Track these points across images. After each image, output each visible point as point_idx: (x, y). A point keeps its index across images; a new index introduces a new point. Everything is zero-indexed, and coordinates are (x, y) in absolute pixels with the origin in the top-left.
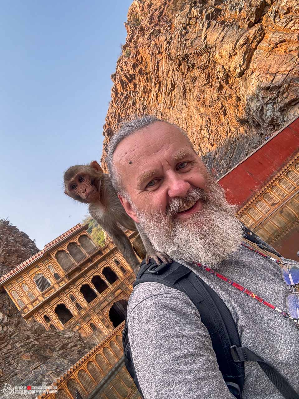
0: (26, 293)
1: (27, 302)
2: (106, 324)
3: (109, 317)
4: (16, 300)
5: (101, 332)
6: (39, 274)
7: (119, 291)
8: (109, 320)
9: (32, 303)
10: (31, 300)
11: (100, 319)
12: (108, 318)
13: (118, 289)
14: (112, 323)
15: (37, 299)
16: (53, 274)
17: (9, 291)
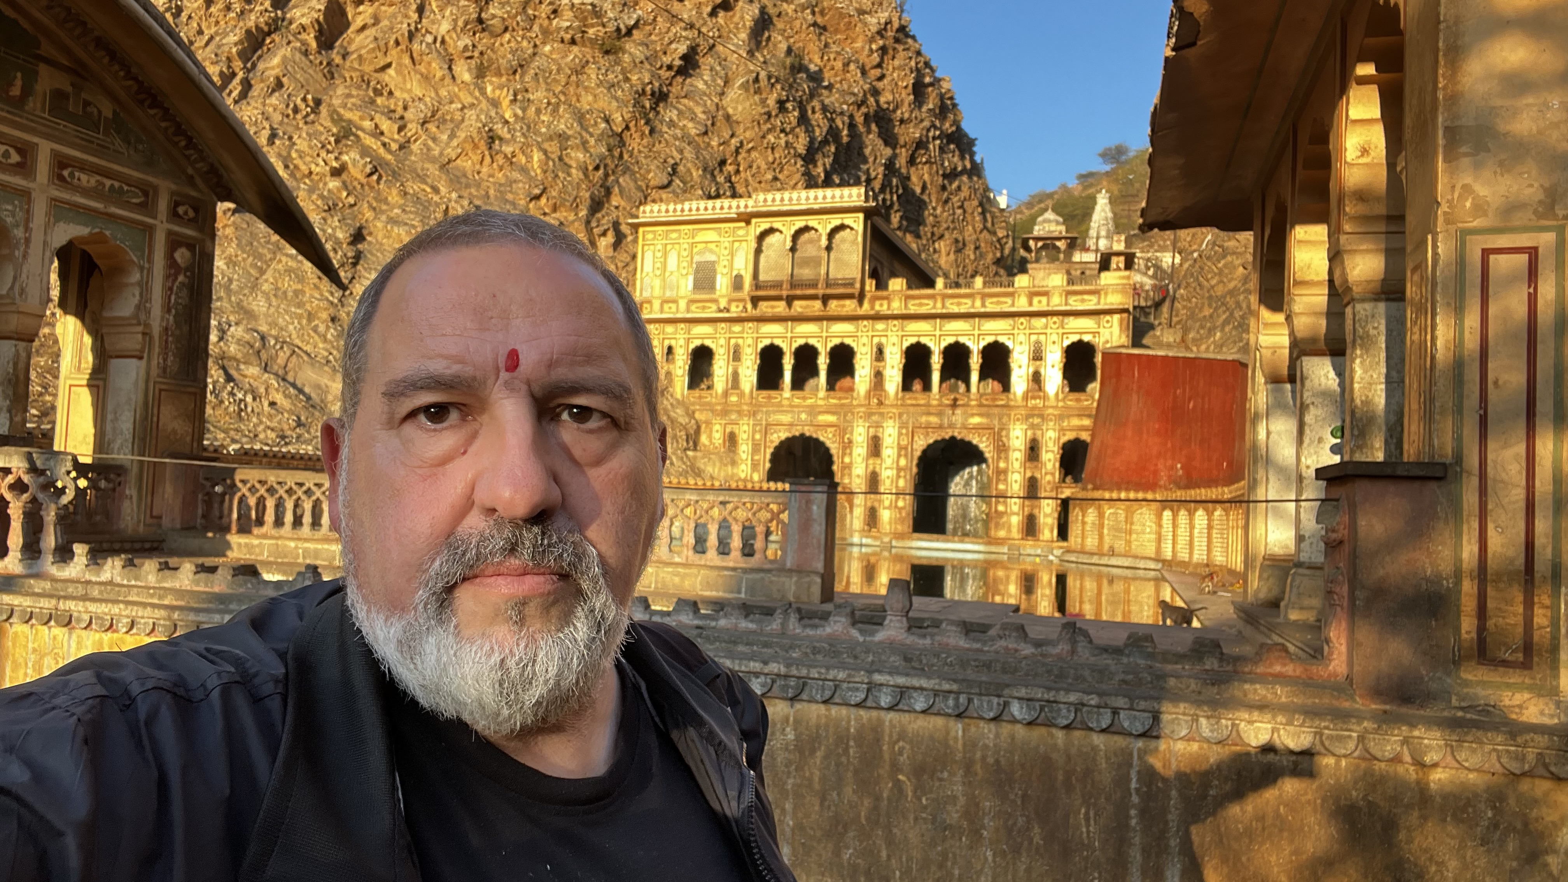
0: (667, 274)
1: (657, 292)
2: (756, 457)
3: (772, 450)
4: (644, 274)
5: (734, 463)
6: (711, 251)
7: (831, 418)
8: (768, 457)
9: (665, 302)
10: (668, 294)
11: (753, 439)
12: (769, 451)
13: (833, 413)
14: (768, 465)
15: (675, 301)
16: (735, 273)
17: (643, 245)
